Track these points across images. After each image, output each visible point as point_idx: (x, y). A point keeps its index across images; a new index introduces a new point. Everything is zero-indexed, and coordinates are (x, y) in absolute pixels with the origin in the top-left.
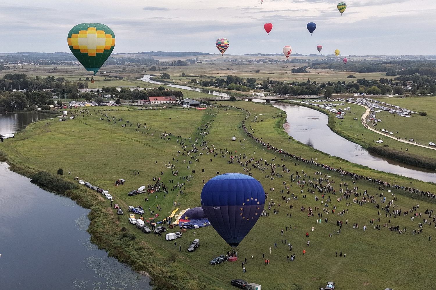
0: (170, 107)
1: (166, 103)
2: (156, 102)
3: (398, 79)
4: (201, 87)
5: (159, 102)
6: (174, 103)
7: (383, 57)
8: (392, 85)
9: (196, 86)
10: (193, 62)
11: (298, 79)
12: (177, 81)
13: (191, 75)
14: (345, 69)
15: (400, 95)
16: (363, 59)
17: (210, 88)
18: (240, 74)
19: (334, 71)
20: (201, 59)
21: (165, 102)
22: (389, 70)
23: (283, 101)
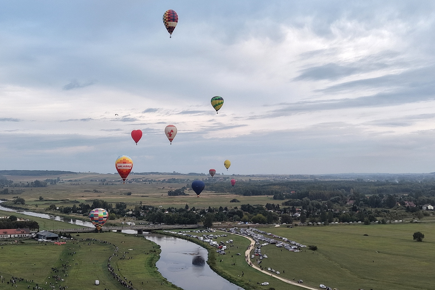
0: (22, 242)
1: (18, 236)
2: (5, 236)
3: (286, 204)
4: (62, 214)
5: (9, 235)
6: (27, 237)
7: (270, 177)
8: (280, 212)
9: (56, 214)
10: (53, 182)
11: (175, 203)
12: (33, 207)
13: (50, 199)
14: (228, 192)
15: (288, 223)
16: (248, 179)
17: (73, 215)
18: (109, 197)
19: (216, 193)
20: (64, 178)
21: (16, 236)
22: (276, 193)
23: (157, 231)
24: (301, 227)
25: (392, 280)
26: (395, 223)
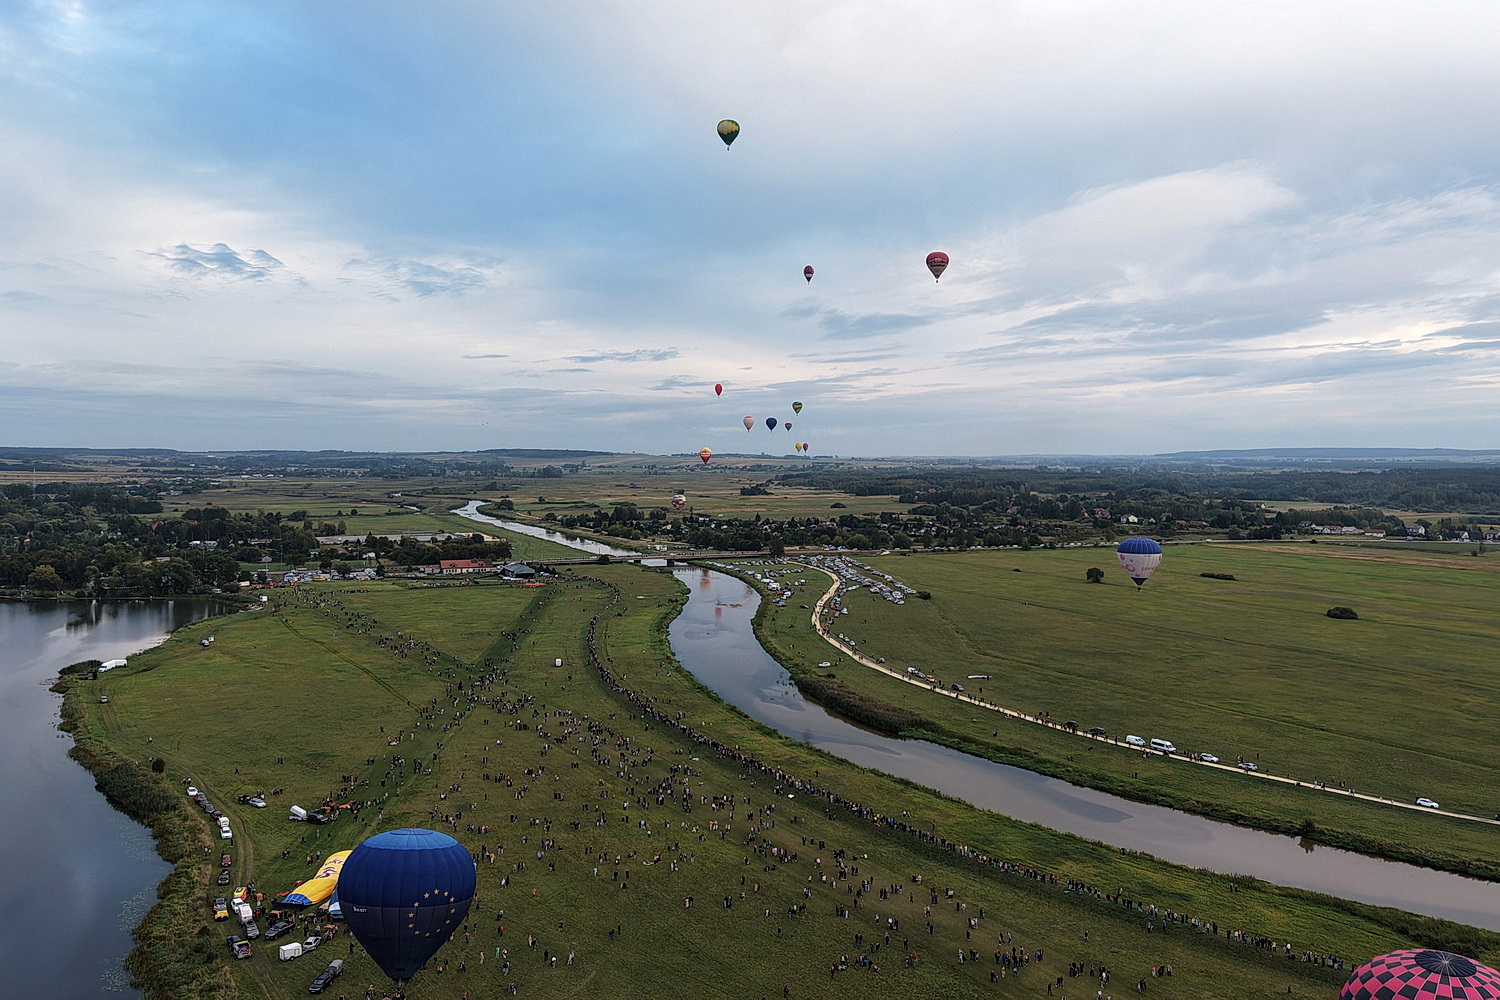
0: (476, 582)
1: (473, 572)
2: (453, 571)
3: (914, 511)
4: (562, 529)
5: (460, 570)
6: (488, 572)
9: (553, 528)
10: (575, 469)
11: (745, 510)
12: (524, 515)
13: (557, 499)
14: (834, 488)
15: (904, 549)
16: (872, 465)
17: (578, 531)
19: (816, 491)
20: (592, 462)
21: (471, 570)
22: (907, 491)
23: (696, 561)
24: (921, 555)
25: (1027, 658)
26: (1069, 548)
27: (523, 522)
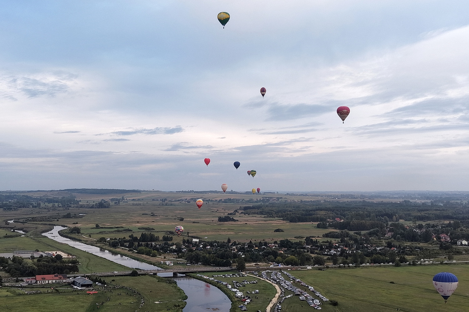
3: (327, 235)
10: (118, 202)
11: (221, 233)
12: (87, 237)
13: (107, 225)
15: (320, 265)
26: (425, 265)
27: (86, 242)
